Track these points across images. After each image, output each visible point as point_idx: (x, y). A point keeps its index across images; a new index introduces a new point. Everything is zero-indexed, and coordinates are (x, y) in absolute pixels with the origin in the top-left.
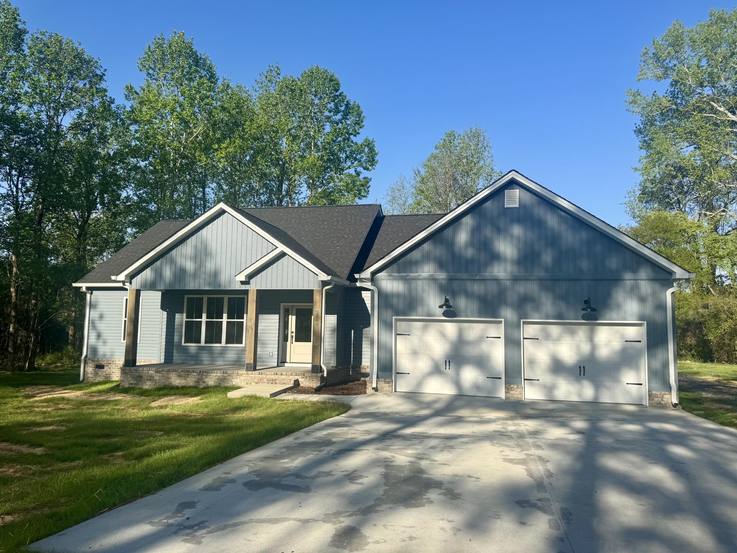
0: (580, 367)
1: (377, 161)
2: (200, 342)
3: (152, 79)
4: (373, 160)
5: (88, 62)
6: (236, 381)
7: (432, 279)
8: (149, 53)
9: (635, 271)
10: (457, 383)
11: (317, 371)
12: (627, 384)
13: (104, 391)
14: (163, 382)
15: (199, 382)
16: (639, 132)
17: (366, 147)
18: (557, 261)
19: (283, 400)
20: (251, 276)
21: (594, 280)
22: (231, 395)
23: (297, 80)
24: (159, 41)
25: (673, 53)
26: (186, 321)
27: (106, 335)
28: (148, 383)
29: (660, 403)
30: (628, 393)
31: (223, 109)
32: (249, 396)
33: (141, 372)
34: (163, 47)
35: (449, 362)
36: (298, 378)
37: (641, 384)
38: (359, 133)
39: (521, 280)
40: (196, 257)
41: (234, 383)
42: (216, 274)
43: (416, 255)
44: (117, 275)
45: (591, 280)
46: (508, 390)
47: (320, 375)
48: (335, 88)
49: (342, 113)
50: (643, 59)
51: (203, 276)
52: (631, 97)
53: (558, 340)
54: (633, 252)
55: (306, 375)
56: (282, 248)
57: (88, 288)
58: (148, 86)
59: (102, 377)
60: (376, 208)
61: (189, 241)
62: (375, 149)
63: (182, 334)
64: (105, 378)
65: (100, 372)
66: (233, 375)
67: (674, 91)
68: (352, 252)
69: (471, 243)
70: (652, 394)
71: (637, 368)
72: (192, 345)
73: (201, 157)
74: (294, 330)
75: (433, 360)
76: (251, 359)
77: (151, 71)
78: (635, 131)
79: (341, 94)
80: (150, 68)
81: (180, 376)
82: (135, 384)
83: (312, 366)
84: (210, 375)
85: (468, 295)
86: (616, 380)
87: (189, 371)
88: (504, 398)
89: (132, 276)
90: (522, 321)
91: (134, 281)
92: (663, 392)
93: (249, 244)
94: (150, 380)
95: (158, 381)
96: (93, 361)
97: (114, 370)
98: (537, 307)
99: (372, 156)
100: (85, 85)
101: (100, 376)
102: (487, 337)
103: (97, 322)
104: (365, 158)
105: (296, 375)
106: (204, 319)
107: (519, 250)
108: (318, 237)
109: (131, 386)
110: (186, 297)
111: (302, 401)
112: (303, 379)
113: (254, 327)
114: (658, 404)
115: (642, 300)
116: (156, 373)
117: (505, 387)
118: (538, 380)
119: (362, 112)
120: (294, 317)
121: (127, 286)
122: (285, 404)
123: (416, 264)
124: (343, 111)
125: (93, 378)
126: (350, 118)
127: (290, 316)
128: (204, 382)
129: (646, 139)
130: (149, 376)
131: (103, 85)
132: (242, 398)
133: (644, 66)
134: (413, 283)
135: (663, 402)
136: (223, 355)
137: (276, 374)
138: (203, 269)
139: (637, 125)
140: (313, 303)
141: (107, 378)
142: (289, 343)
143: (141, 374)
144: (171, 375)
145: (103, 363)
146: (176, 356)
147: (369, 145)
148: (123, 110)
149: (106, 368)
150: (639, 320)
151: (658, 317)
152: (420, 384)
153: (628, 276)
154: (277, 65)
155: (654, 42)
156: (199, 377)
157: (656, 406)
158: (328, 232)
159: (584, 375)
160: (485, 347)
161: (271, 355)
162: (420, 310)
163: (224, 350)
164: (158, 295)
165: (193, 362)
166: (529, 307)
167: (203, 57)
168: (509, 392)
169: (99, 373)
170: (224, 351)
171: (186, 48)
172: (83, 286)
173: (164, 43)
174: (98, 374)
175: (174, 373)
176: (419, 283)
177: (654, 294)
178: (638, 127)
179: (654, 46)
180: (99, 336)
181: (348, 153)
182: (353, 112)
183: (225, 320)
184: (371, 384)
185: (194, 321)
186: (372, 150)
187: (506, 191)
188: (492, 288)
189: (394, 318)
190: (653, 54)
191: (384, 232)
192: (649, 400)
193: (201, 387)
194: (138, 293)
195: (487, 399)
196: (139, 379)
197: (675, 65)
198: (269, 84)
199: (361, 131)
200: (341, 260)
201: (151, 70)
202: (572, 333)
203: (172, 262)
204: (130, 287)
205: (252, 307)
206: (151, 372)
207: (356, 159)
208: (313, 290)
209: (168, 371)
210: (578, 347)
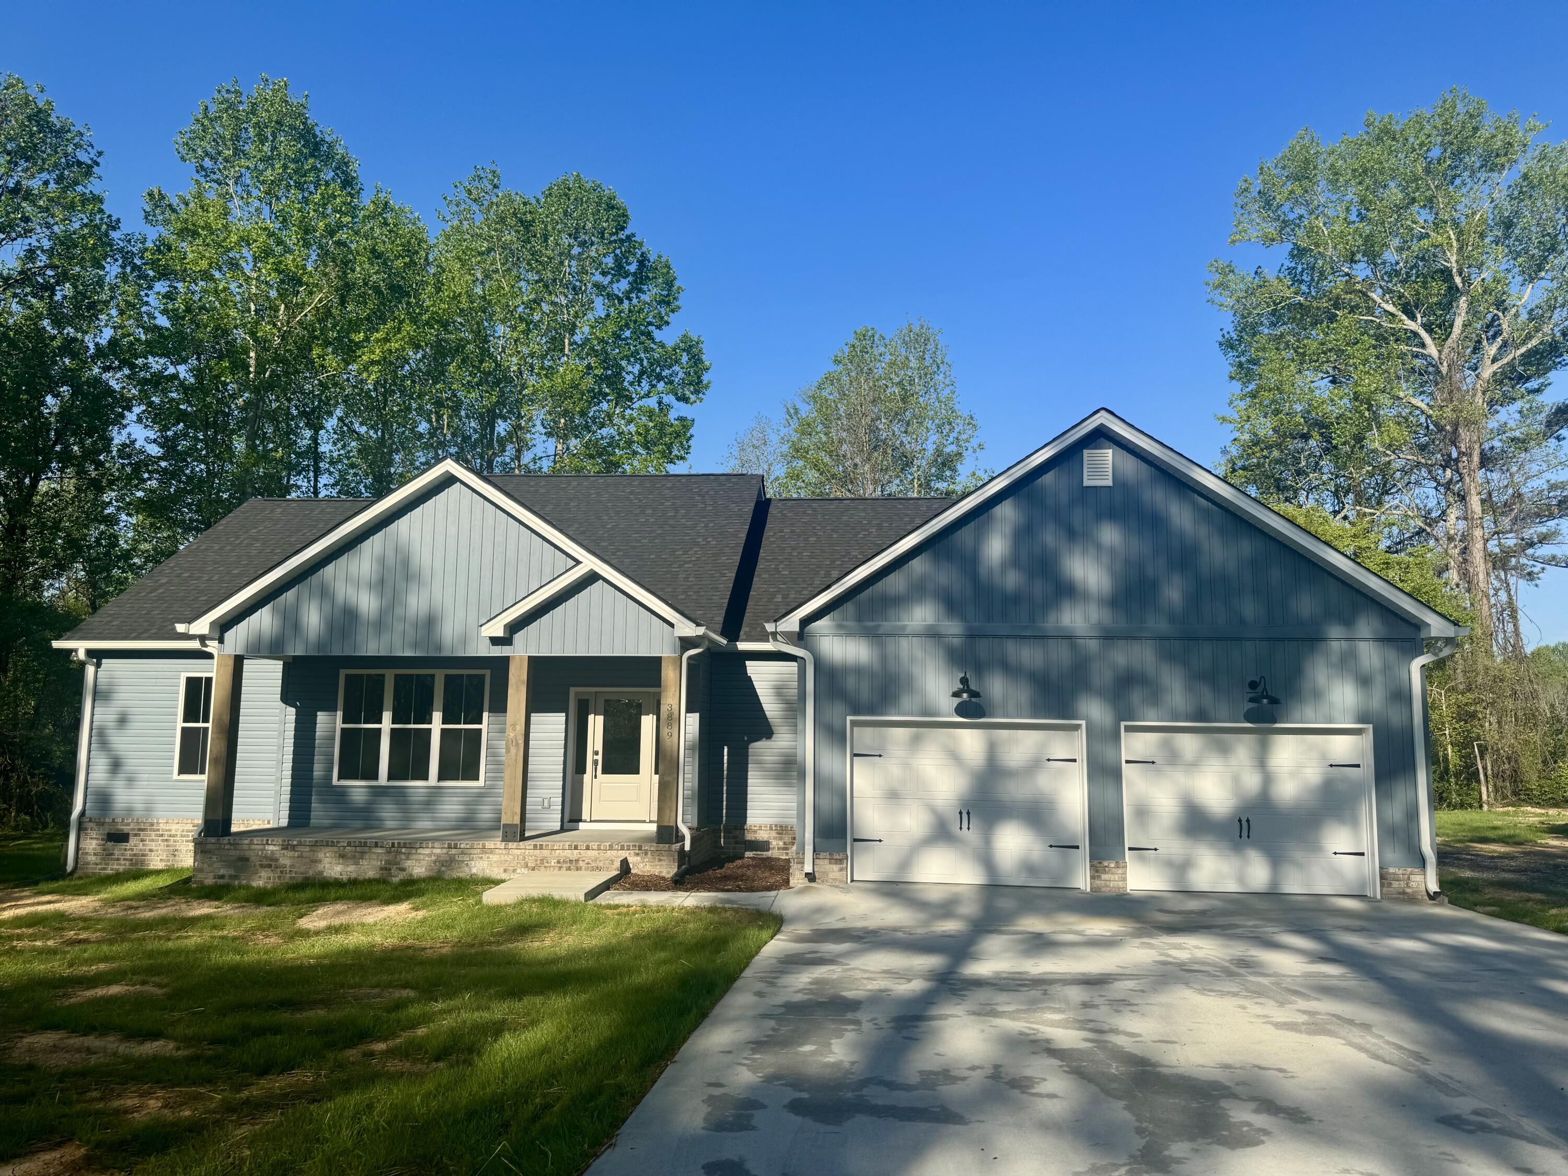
0: (1240, 821)
1: (709, 383)
2: (375, 777)
3: (208, 179)
4: (700, 382)
5: (60, 132)
6: (480, 866)
7: (932, 634)
8: (206, 122)
9: (1348, 622)
10: (987, 861)
11: (671, 839)
12: (1335, 853)
13: (154, 896)
14: (302, 869)
15: (390, 869)
16: (1228, 345)
17: (685, 354)
18: (1194, 599)
19: (617, 907)
20: (515, 627)
21: (1269, 639)
22: (491, 897)
23: (534, 202)
24: (229, 96)
25: (1299, 191)
26: (342, 729)
27: (131, 763)
28: (264, 874)
29: (1404, 893)
30: (1336, 873)
31: (375, 254)
32: (533, 901)
33: (246, 847)
34: (238, 111)
35: (968, 813)
36: (627, 855)
37: (1363, 854)
38: (667, 323)
39: (1119, 638)
40: (382, 582)
41: (474, 871)
42: (430, 622)
43: (896, 583)
44: (189, 623)
45: (1261, 639)
46: (1097, 871)
47: (677, 846)
48: (619, 225)
49: (630, 279)
50: (1240, 202)
51: (398, 627)
52: (1218, 276)
53: (1194, 765)
54: (1343, 582)
55: (646, 847)
56: (590, 563)
57: (90, 653)
58: (199, 196)
59: (122, 862)
60: (754, 481)
61: (367, 545)
62: (704, 357)
63: (333, 760)
64: (131, 865)
65: (118, 850)
66: (472, 851)
67: (1295, 268)
68: (723, 575)
69: (1014, 560)
70: (1388, 873)
71: (1354, 822)
72: (357, 787)
73: (324, 360)
74: (599, 747)
75: (933, 810)
76: (514, 814)
77: (207, 163)
78: (1221, 344)
79: (629, 238)
80: (207, 154)
81: (342, 856)
82: (231, 877)
83: (659, 827)
84: (416, 853)
85: (1010, 670)
86: (1315, 847)
87: (365, 844)
88: (1089, 890)
89: (223, 626)
90: (1123, 724)
91: (229, 635)
92: (1410, 870)
93: (511, 554)
94: (270, 866)
95: (288, 869)
96: (100, 824)
97: (153, 845)
98: (1155, 695)
99: (696, 373)
100: (46, 183)
101: (118, 859)
102: (1049, 760)
103: (110, 732)
104: (681, 375)
105: (622, 849)
106: (386, 724)
107: (1113, 574)
108: (639, 541)
109: (221, 881)
110: (343, 673)
111: (660, 909)
112: (639, 858)
113: (521, 742)
114: (1400, 893)
115: (1364, 681)
116: (283, 849)
117: (1091, 866)
118: (1156, 849)
119: (675, 279)
120: (600, 719)
121: (212, 647)
122: (627, 914)
123: (897, 602)
124: (635, 274)
125: (101, 864)
126: (649, 290)
127: (591, 717)
128: (403, 870)
129: (1243, 359)
130: (266, 857)
131: (93, 186)
132: (522, 903)
133: (1242, 214)
134: (890, 643)
135: (1408, 890)
136: (431, 807)
137: (576, 848)
138: (399, 611)
139: (1225, 332)
140: (660, 686)
141: (136, 864)
142: (587, 777)
143: (247, 853)
144: (321, 855)
145: (126, 829)
146: (318, 811)
147: (691, 348)
148: (141, 245)
149: (133, 841)
150: (1359, 721)
151: (1396, 717)
152: (905, 864)
153: (1335, 631)
154: (493, 168)
155: (1262, 169)
156: (391, 857)
157: (1393, 899)
158: (659, 532)
159: (1249, 837)
160: (1044, 782)
161: (546, 804)
162: (906, 702)
163: (435, 794)
164: (275, 668)
165: (358, 824)
166: (1136, 696)
167: (328, 139)
168: (1099, 877)
169: (116, 852)
170: (433, 798)
171: (291, 114)
172: (80, 647)
173: (240, 102)
174: (112, 854)
175: (330, 849)
176: (904, 643)
177: (1386, 668)
178: (1227, 336)
179: (1261, 177)
180: (116, 765)
181: (645, 363)
182: (655, 278)
183: (437, 725)
184: (799, 866)
185: (361, 729)
186: (696, 360)
187: (1085, 452)
188: (1061, 655)
189: (849, 718)
190: (1259, 192)
191: (775, 533)
192: (1382, 885)
193: (396, 880)
194: (238, 661)
195: (1055, 892)
196: (240, 864)
197: (1301, 217)
198: (475, 207)
199: (672, 318)
200: (702, 593)
201: (206, 159)
202: (1224, 750)
203: (325, 593)
204: (219, 650)
205: (517, 696)
206: (271, 848)
207: (659, 378)
208: (660, 658)
209: (315, 845)
210: (1236, 779)
